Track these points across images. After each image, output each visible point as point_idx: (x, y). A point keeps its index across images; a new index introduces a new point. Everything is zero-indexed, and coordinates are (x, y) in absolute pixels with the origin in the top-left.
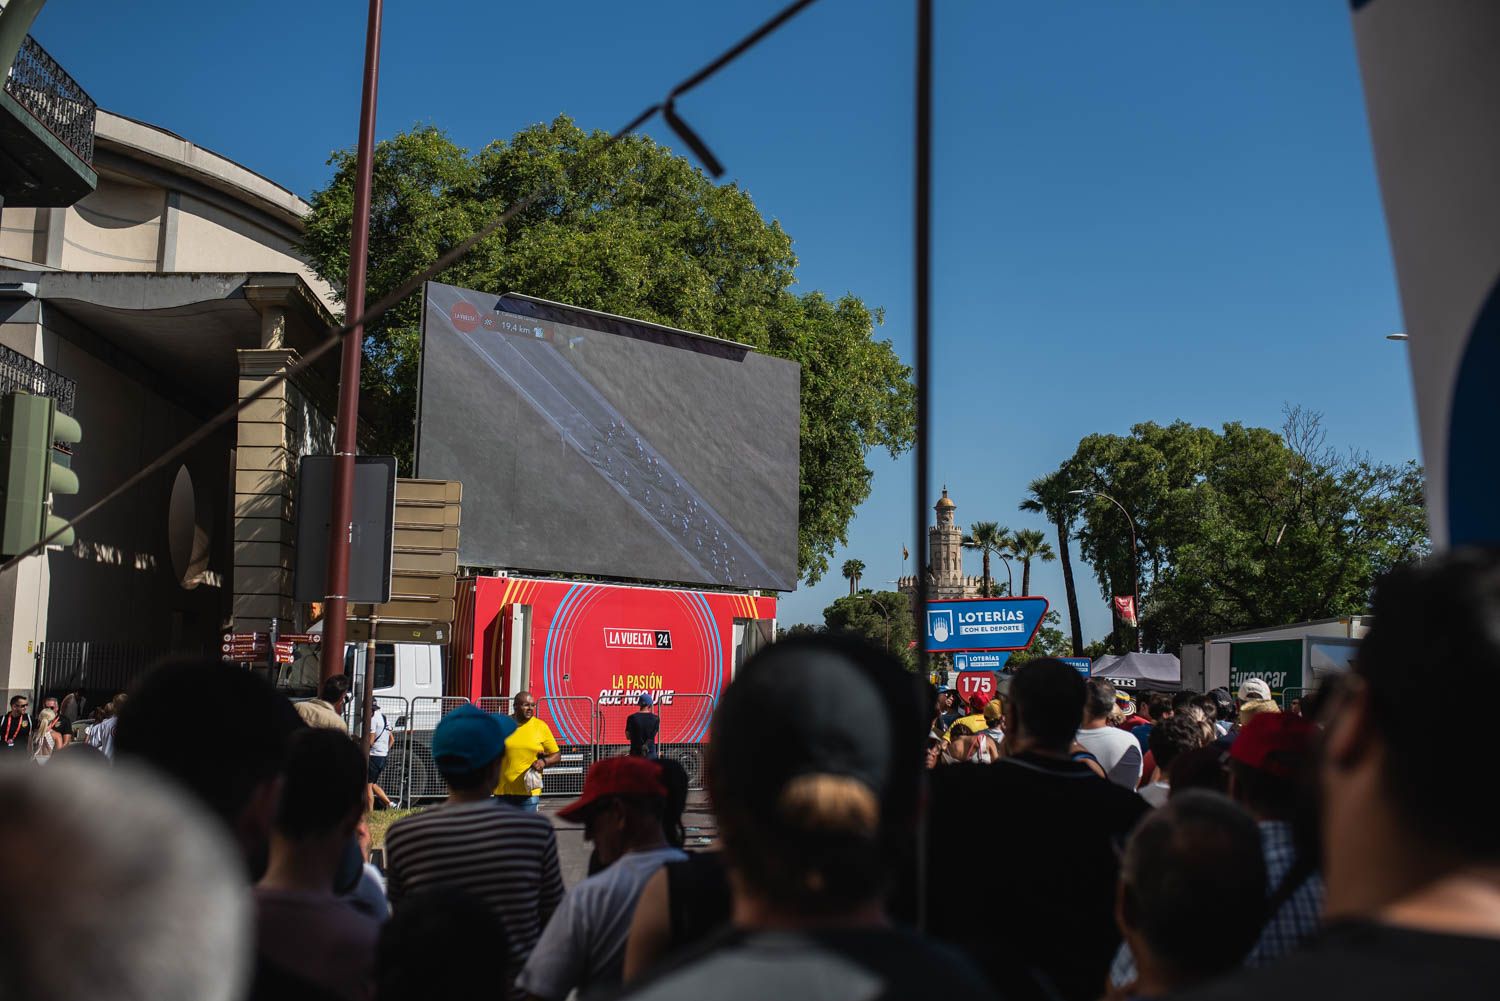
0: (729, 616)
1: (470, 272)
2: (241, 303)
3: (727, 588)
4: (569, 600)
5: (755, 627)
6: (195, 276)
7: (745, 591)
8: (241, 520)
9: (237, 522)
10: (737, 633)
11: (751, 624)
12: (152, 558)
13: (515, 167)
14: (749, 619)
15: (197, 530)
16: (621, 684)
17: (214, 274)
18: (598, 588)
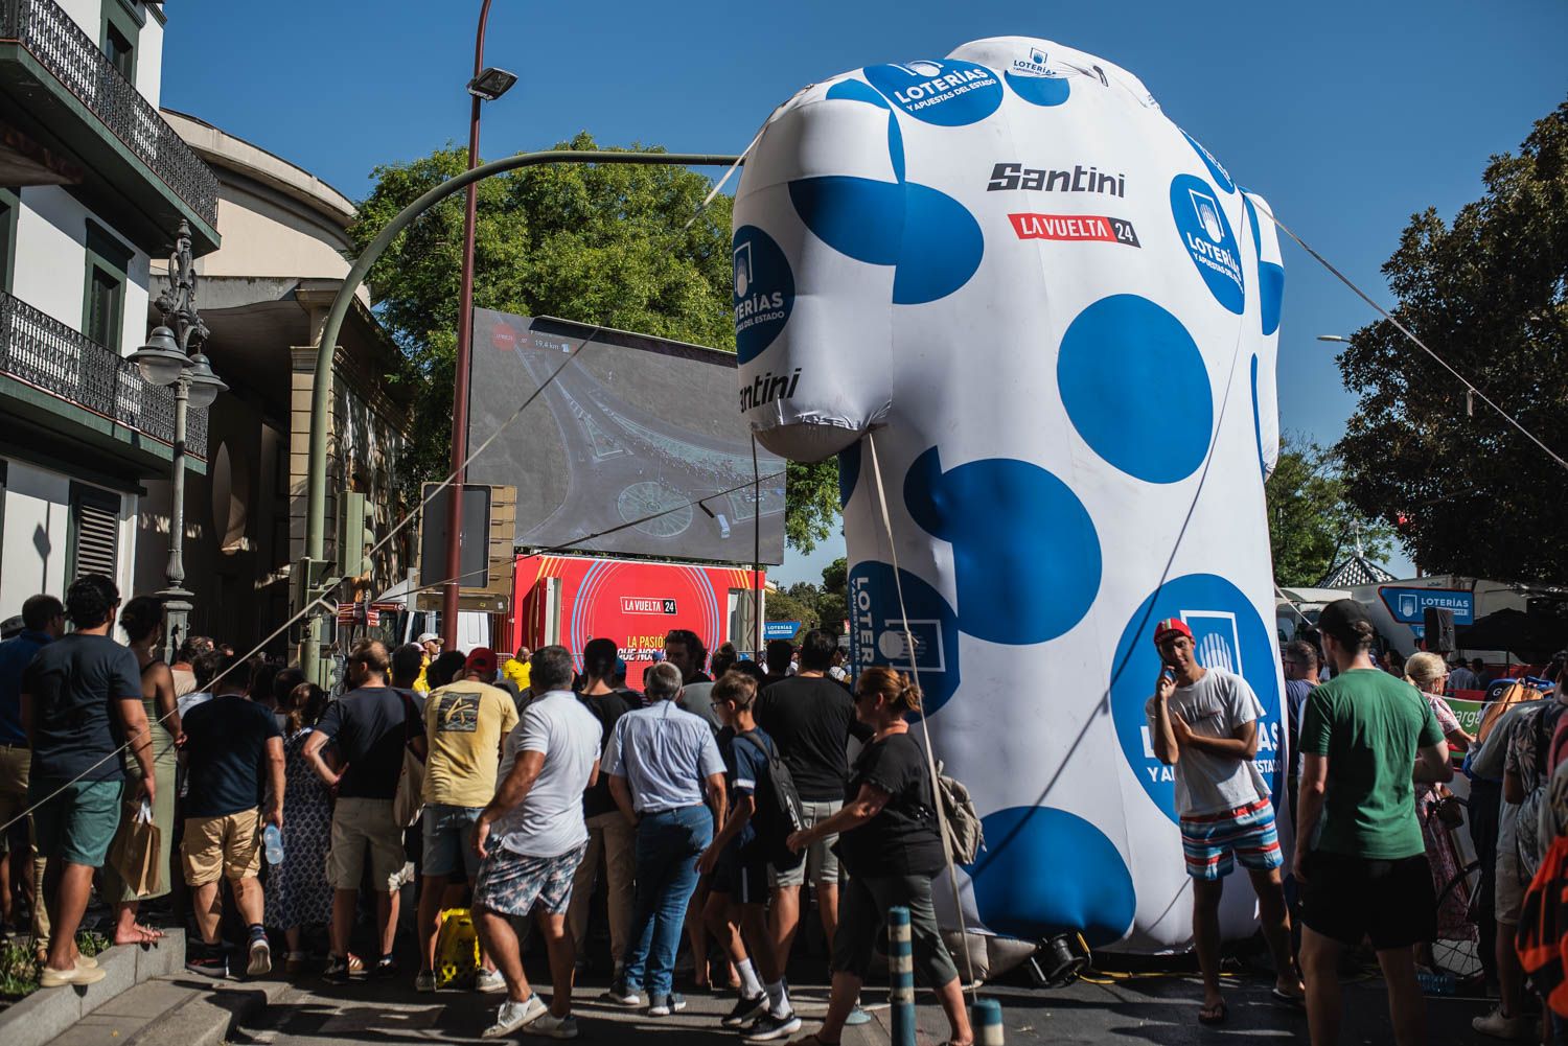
0: (725, 587)
1: (498, 278)
2: (293, 304)
3: (724, 563)
4: (593, 572)
5: (747, 596)
6: (251, 280)
7: (739, 565)
8: (295, 498)
9: (292, 500)
10: (732, 601)
11: (743, 594)
12: (200, 528)
13: (541, 182)
14: (743, 590)
15: (234, 500)
16: (635, 644)
17: (269, 278)
18: (616, 564)
